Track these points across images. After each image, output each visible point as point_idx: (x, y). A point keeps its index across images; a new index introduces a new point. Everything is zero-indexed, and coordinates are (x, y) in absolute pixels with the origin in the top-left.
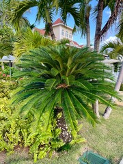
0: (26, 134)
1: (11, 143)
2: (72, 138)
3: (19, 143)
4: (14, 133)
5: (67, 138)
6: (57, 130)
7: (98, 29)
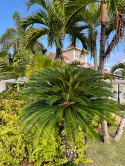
0: (31, 149)
1: (17, 158)
2: (77, 157)
3: (24, 158)
4: (20, 148)
5: (71, 156)
6: (61, 147)
7: (102, 51)
